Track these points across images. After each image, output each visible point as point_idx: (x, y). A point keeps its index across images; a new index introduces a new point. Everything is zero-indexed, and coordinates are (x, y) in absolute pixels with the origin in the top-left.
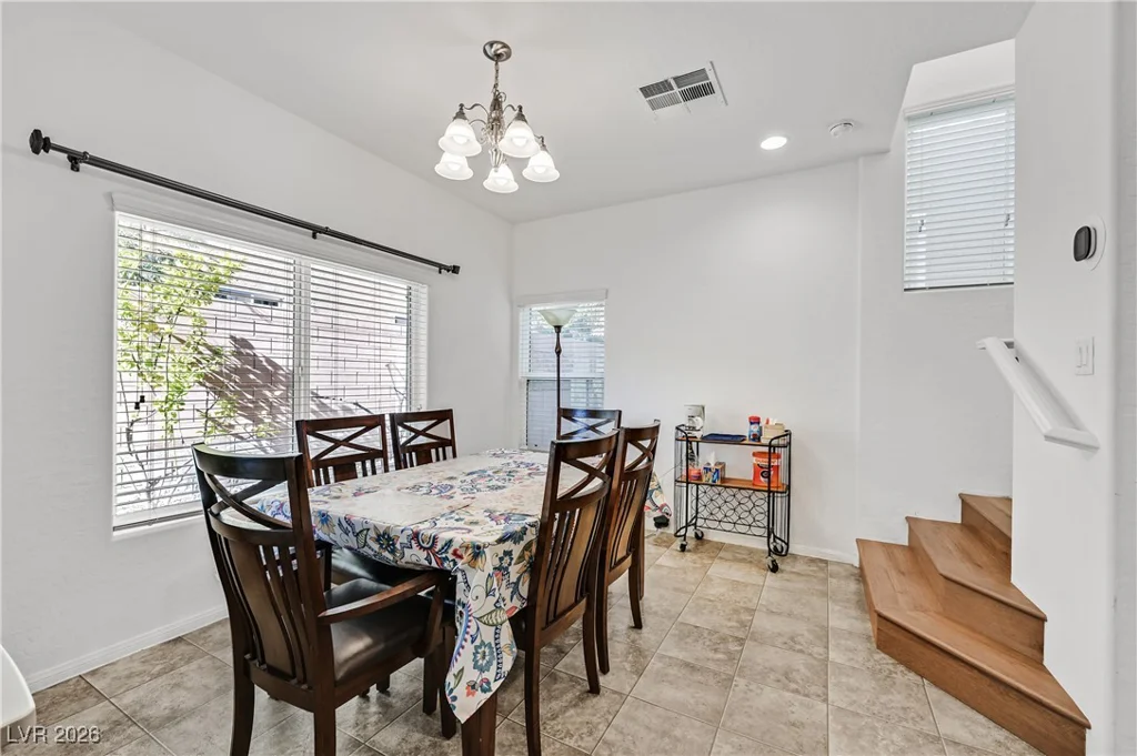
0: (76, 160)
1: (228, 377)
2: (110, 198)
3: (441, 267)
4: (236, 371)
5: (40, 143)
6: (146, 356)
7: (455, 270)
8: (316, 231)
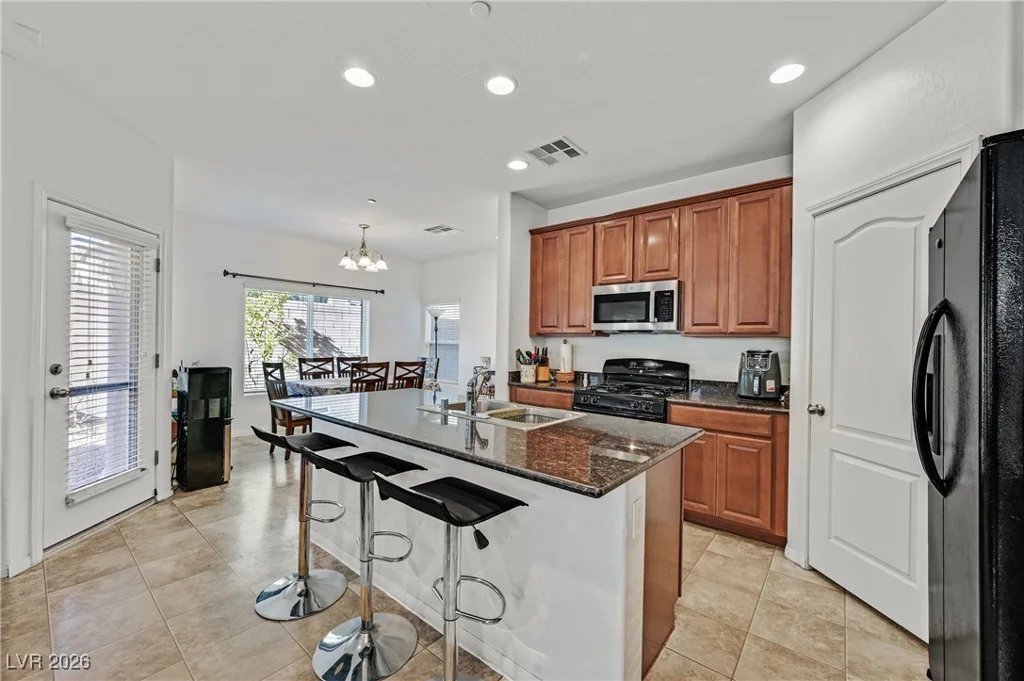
0: (234, 275)
1: (292, 339)
2: (244, 284)
3: (377, 292)
4: (297, 337)
5: (226, 273)
6: (257, 332)
7: (382, 292)
8: (314, 285)
